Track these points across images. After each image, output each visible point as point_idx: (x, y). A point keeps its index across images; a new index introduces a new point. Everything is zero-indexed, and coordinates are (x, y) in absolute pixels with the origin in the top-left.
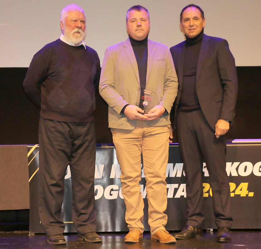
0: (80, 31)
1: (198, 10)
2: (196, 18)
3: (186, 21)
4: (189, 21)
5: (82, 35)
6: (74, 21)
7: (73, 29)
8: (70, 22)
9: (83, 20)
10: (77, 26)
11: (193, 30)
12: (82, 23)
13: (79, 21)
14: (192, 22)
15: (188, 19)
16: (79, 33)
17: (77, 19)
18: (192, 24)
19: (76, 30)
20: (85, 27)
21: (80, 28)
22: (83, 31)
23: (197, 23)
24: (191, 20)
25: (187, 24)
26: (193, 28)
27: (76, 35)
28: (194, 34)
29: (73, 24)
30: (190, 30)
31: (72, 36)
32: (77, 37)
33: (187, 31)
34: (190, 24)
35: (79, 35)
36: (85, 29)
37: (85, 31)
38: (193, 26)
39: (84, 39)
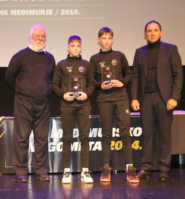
0: (41, 42)
1: (157, 25)
2: (156, 30)
3: (149, 32)
4: (151, 32)
5: (43, 44)
6: (37, 36)
7: (37, 41)
8: (35, 36)
9: (44, 36)
10: (39, 39)
11: (154, 38)
12: (43, 37)
13: (40, 36)
14: (154, 33)
15: (151, 31)
16: (41, 43)
17: (39, 34)
18: (153, 34)
19: (39, 41)
20: (45, 40)
21: (41, 40)
22: (44, 42)
23: (157, 33)
24: (153, 31)
25: (150, 34)
26: (154, 36)
27: (39, 44)
28: (154, 40)
29: (37, 38)
30: (151, 38)
31: (36, 45)
32: (39, 46)
33: (149, 38)
34: (152, 34)
35: (41, 44)
36: (45, 41)
37: (45, 42)
38: (154, 35)
39: (45, 47)
